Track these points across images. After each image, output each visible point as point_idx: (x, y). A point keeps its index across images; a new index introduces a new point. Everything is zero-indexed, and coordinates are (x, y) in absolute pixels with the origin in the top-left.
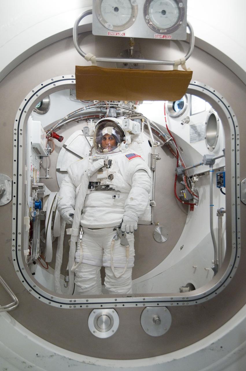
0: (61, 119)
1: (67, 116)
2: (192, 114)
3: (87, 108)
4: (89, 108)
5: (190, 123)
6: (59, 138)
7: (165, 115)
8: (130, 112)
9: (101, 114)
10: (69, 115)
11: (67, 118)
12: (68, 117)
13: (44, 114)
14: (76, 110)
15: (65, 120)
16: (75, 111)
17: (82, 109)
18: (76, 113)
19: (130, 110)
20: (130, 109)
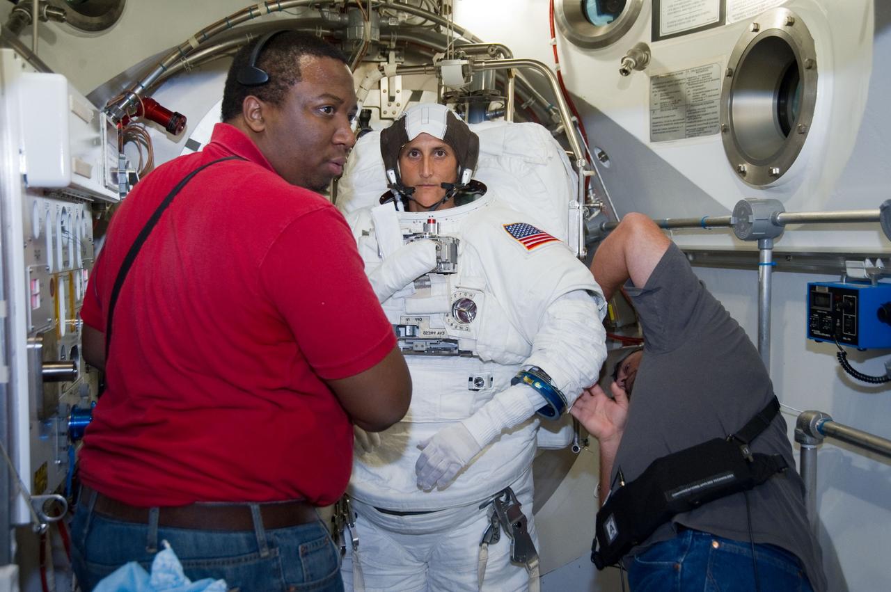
0: (174, 51)
1: (197, 36)
2: (661, 35)
3: (270, 7)
4: (280, 9)
5: (652, 69)
6: (170, 120)
7: (553, 35)
8: (429, 23)
9: (322, 31)
10: (203, 32)
11: (194, 43)
12: (200, 42)
13: (102, 27)
14: (228, 15)
15: (191, 51)
16: (227, 19)
17: (250, 9)
18: (229, 26)
19: (427, 18)
20: (429, 11)
